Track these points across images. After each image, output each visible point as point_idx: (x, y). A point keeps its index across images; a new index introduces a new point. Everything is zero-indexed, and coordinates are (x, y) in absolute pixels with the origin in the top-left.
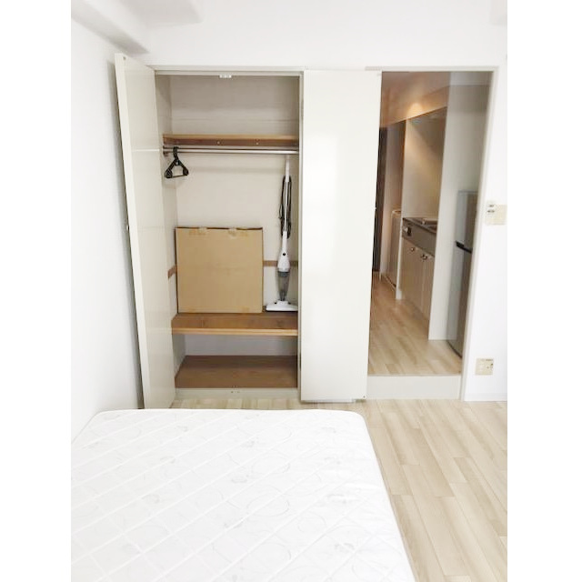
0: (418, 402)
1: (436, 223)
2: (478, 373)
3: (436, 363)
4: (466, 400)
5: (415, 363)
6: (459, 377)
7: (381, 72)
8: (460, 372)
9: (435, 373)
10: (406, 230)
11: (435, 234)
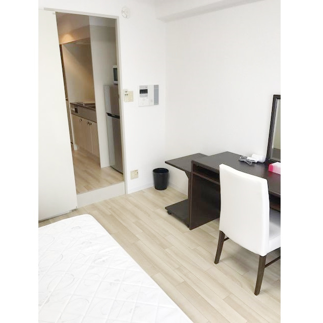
0: (105, 201)
1: (94, 104)
2: (132, 178)
3: (109, 179)
4: (129, 193)
5: (99, 182)
6: (123, 183)
7: (55, 12)
8: (123, 180)
9: (111, 184)
10: (74, 110)
11: (95, 111)
